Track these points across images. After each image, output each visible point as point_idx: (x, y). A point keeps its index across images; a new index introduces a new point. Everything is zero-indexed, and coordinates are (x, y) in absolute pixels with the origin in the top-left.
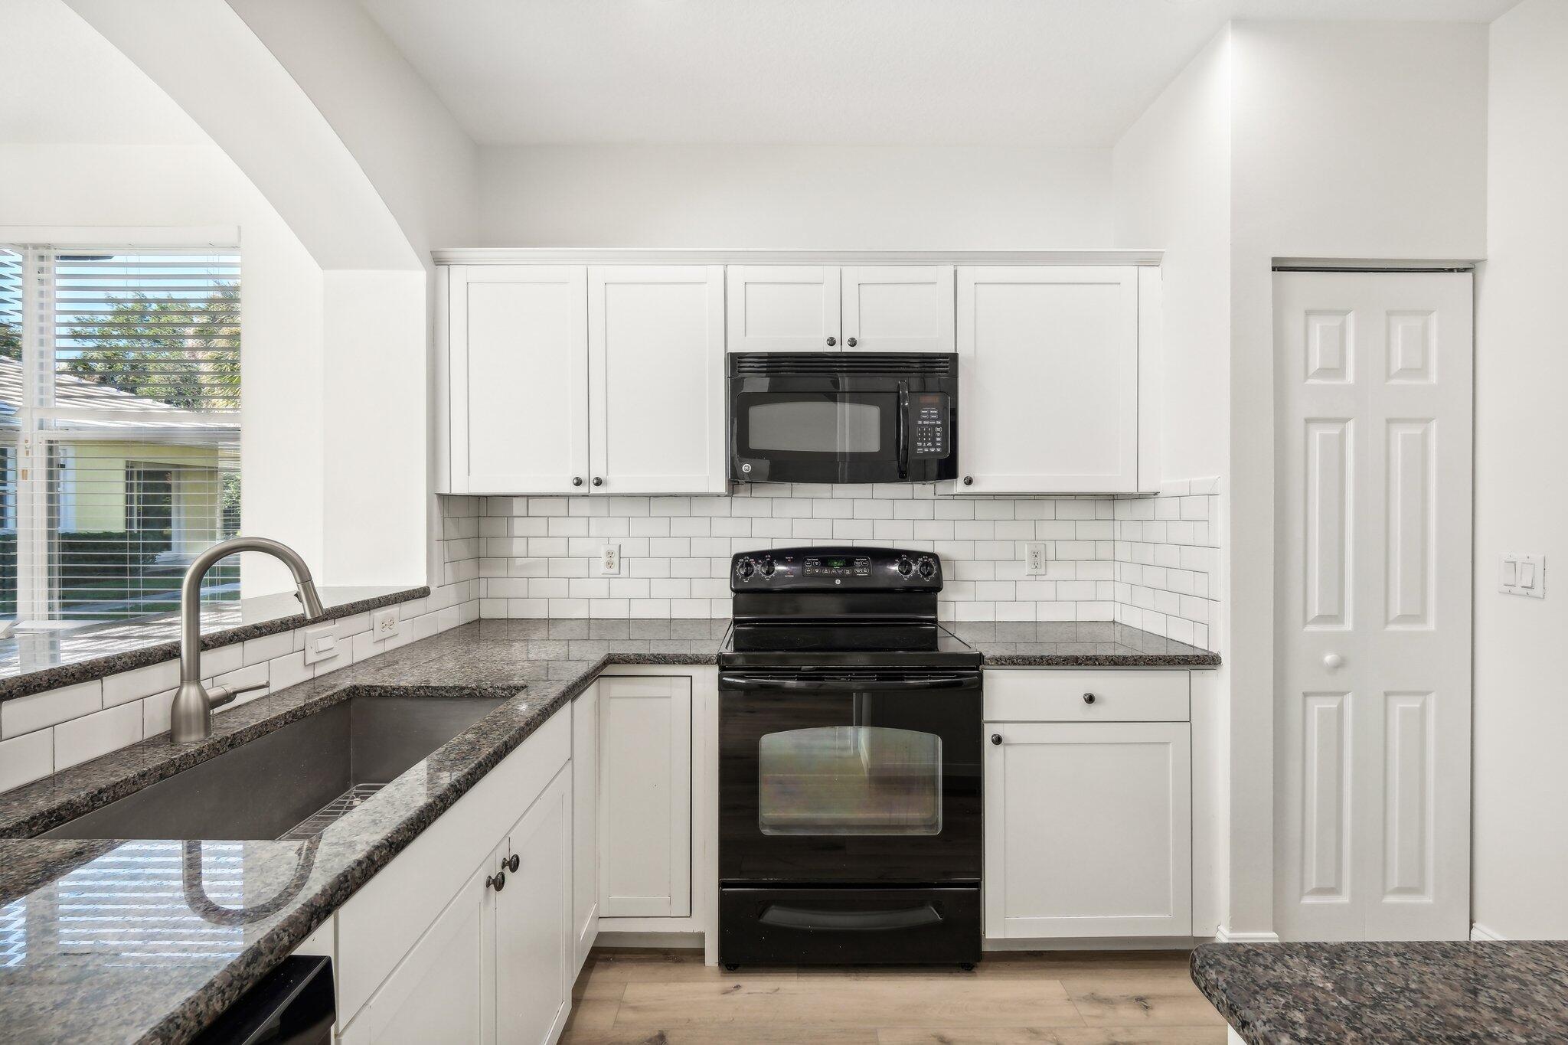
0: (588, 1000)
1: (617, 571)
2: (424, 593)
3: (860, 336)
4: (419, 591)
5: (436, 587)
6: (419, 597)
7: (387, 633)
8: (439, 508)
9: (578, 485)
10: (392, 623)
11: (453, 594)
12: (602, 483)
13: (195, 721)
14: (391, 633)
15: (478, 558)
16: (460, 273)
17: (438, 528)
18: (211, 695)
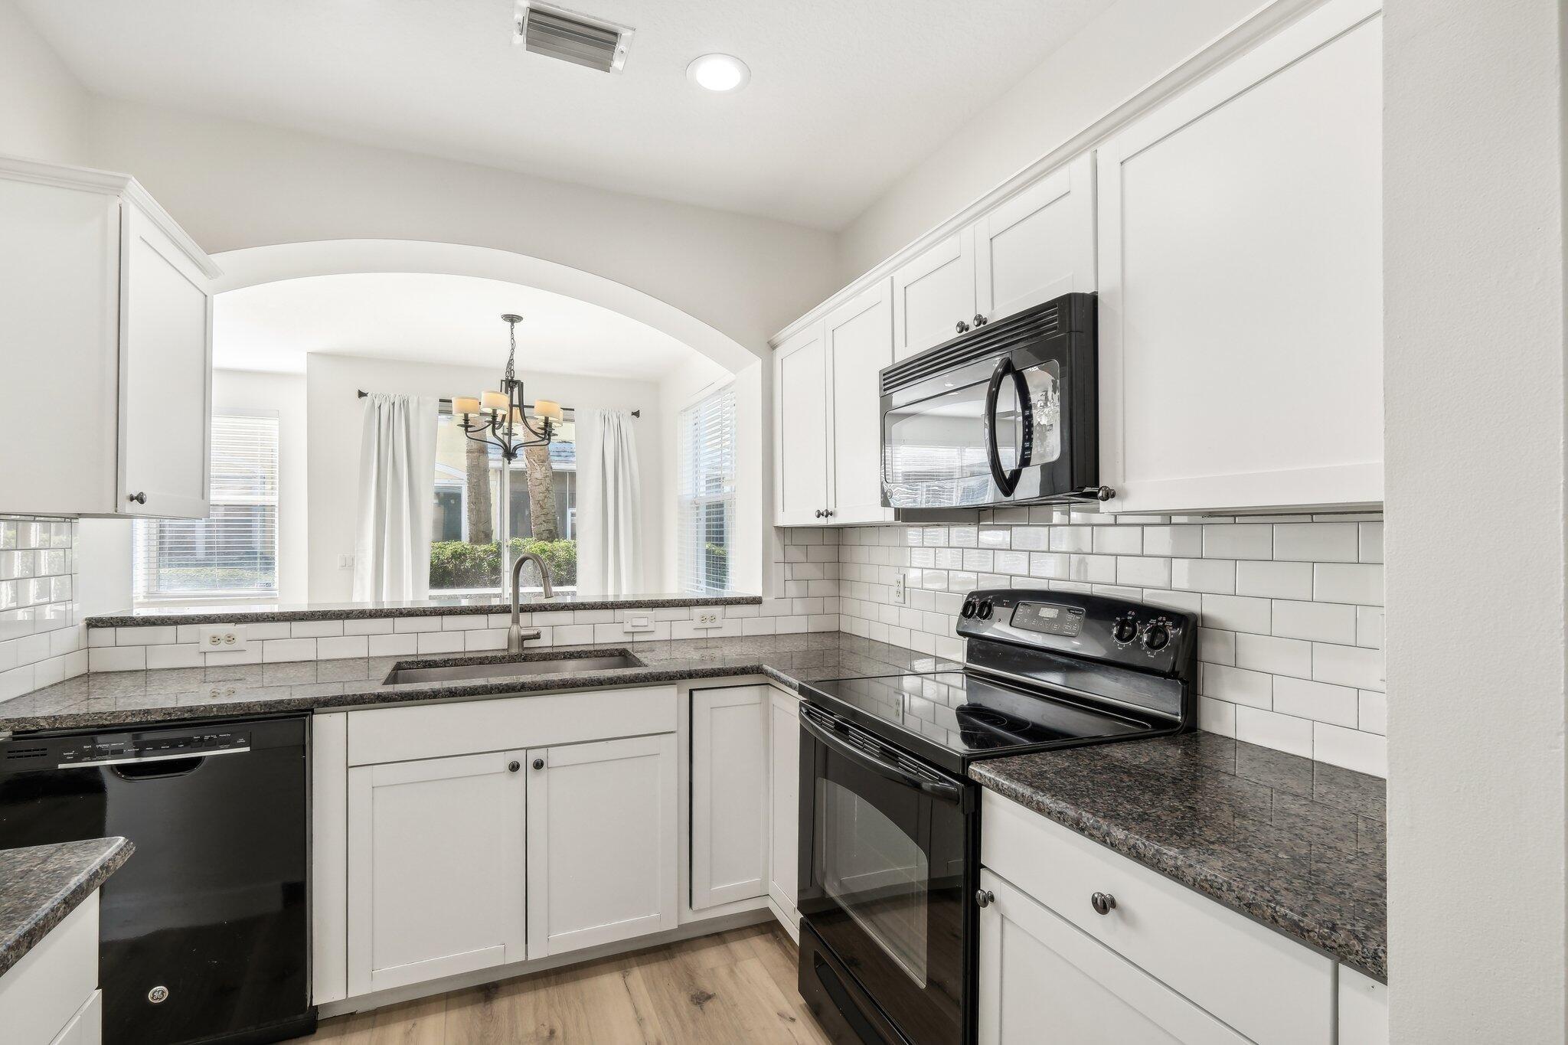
0: (727, 946)
1: (902, 601)
2: (756, 601)
3: (993, 308)
4: (746, 599)
5: (772, 598)
6: (747, 603)
7: (708, 624)
8: (778, 536)
9: (818, 517)
10: (713, 618)
11: (798, 607)
12: (831, 514)
13: (515, 644)
14: (714, 625)
15: (838, 580)
16: (780, 352)
17: (777, 553)
18: (524, 633)
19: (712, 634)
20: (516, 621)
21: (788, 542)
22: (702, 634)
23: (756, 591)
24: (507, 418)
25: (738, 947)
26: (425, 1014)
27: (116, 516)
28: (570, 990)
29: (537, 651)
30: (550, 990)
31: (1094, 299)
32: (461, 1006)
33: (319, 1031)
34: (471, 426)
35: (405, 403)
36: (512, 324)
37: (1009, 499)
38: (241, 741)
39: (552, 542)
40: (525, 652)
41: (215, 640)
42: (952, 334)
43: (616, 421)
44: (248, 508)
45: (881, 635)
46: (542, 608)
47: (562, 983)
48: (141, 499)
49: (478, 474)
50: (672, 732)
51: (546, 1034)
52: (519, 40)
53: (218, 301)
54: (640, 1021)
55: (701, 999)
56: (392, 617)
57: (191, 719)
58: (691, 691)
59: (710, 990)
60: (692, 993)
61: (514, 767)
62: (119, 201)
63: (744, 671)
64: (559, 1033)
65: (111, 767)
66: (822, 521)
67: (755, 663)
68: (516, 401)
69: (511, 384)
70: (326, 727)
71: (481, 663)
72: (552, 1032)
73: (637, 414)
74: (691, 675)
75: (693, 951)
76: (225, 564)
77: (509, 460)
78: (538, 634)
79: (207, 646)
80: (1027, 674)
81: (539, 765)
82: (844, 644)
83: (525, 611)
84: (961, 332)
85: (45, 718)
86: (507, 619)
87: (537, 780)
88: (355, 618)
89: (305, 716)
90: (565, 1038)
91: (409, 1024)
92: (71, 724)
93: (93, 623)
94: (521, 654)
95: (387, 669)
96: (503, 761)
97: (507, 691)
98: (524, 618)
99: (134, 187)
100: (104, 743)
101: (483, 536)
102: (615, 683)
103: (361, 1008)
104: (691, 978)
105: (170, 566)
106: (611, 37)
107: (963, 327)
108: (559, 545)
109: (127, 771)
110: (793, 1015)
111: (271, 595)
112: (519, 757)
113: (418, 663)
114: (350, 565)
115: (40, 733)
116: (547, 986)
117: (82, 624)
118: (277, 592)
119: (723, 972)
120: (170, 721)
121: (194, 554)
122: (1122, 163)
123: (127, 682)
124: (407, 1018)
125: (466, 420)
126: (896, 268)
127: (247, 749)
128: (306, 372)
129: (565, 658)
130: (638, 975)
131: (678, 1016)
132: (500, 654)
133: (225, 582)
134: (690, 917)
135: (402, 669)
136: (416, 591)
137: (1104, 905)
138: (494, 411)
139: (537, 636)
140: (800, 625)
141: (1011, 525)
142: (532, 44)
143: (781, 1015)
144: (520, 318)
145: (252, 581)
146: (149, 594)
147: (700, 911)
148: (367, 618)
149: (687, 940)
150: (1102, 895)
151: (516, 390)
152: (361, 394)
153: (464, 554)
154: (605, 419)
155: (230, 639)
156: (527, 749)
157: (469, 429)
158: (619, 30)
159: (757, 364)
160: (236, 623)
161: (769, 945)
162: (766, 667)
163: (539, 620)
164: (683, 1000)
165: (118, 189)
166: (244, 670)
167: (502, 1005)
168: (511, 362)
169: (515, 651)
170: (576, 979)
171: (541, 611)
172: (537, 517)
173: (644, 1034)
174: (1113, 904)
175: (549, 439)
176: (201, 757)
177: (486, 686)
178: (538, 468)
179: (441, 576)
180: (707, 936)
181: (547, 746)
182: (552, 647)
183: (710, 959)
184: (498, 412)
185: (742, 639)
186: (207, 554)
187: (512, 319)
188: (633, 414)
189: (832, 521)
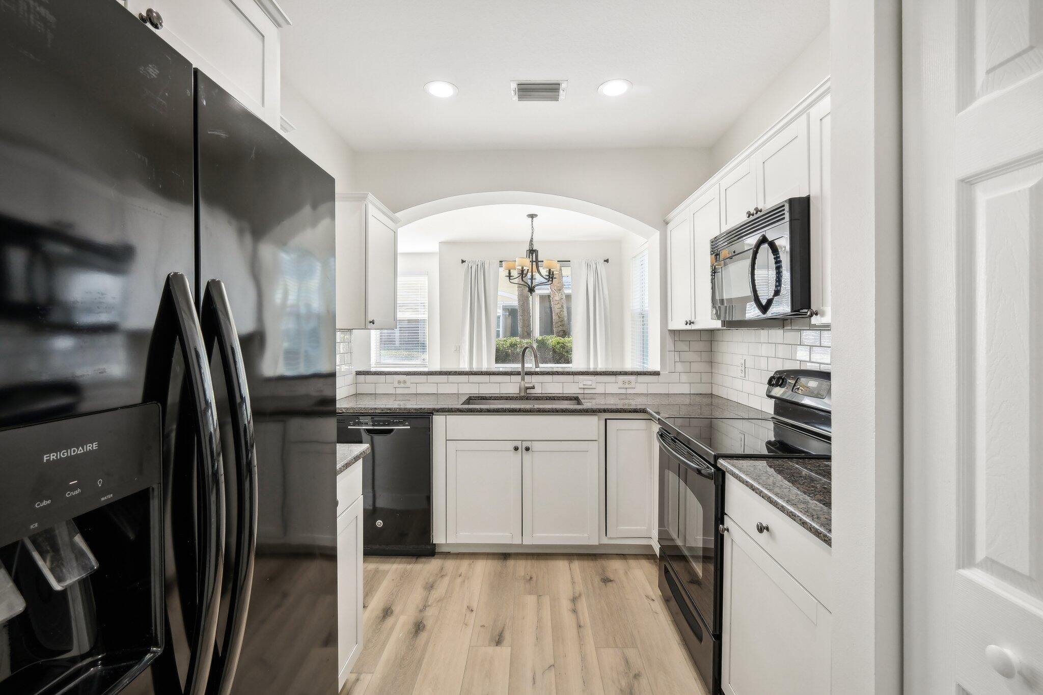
1: (744, 376)
2: (657, 374)
3: (765, 203)
4: (650, 372)
5: (667, 372)
6: (651, 375)
7: (627, 386)
8: (670, 336)
9: (686, 324)
10: (630, 382)
11: (684, 377)
12: (693, 323)
13: (523, 391)
14: (630, 386)
15: (711, 362)
16: (670, 226)
17: (670, 345)
18: (527, 385)
19: (629, 391)
20: (523, 379)
21: (677, 339)
22: (623, 391)
23: (657, 368)
24: (530, 270)
25: (633, 563)
26: (478, 559)
27: (366, 329)
28: (542, 564)
29: (533, 395)
30: (533, 561)
31: (808, 199)
32: (493, 559)
33: (436, 556)
34: (512, 276)
35: (483, 264)
36: (532, 219)
37: (765, 316)
38: (407, 423)
39: (564, 338)
40: (528, 395)
41: (399, 382)
42: (744, 218)
43: (594, 266)
44: (417, 321)
45: (733, 397)
46: (536, 373)
47: (540, 560)
48: (373, 322)
49: (524, 301)
50: (595, 440)
51: (528, 578)
52: (516, 98)
53: (400, 231)
54: (573, 583)
55: (606, 580)
56: (468, 375)
57: (390, 413)
58: (606, 420)
59: (612, 577)
60: (603, 577)
61: (516, 449)
62: (365, 202)
63: (635, 411)
64: (534, 579)
65: (364, 429)
66: (688, 327)
67: (643, 407)
68: (534, 260)
69: (532, 252)
70: (438, 421)
71: (506, 399)
72: (531, 578)
73: (607, 261)
74: (605, 411)
75: (607, 559)
76: (406, 349)
77: (531, 293)
78: (534, 386)
79: (396, 385)
80: (817, 426)
81: (527, 449)
82: (715, 401)
83: (528, 375)
84: (749, 217)
85: (345, 408)
86: (519, 378)
87: (527, 457)
88: (452, 375)
89: (430, 415)
90: (537, 580)
91: (471, 561)
92: (352, 411)
93: (359, 373)
94: (526, 396)
95: (464, 398)
96: (511, 446)
97: (513, 412)
98: (527, 378)
99: (371, 197)
100: (362, 419)
101: (526, 334)
102: (565, 412)
103: (452, 550)
104: (604, 571)
105: (384, 350)
106: (557, 86)
107: (749, 214)
108: (567, 339)
109: (369, 431)
110: (654, 598)
111: (425, 365)
112: (518, 444)
113: (478, 397)
114: (458, 349)
115: (344, 414)
116: (533, 559)
117: (355, 373)
118: (428, 363)
119: (621, 572)
120: (383, 413)
121: (395, 344)
122: (821, 120)
123: (369, 398)
124: (470, 559)
125: (510, 273)
126: (722, 178)
127: (409, 427)
128: (438, 250)
129: (547, 399)
130: (576, 565)
131: (593, 585)
132: (515, 395)
133: (407, 358)
134: (605, 541)
135: (470, 399)
136: (487, 362)
137: (761, 529)
138: (522, 268)
139: (533, 388)
140: (685, 389)
141: (801, 329)
142: (521, 98)
143: (647, 597)
144: (536, 215)
145: (417, 358)
146: (377, 363)
147: (611, 538)
148: (458, 375)
149: (606, 554)
150: (761, 524)
151: (534, 255)
152: (463, 262)
153: (516, 345)
154: (588, 265)
155: (405, 382)
156: (522, 441)
157: (511, 278)
158: (560, 82)
159: (656, 235)
160: (407, 375)
161: (651, 565)
162: (648, 409)
163: (535, 379)
164: (597, 580)
165: (364, 198)
166: (410, 396)
167: (511, 563)
168: (531, 241)
169: (523, 394)
170: (547, 559)
171: (536, 374)
172: (557, 323)
173: (574, 588)
174: (767, 529)
175: (552, 281)
176: (393, 429)
177: (503, 408)
178: (557, 294)
179: (502, 356)
180: (617, 554)
181: (531, 441)
182: (542, 394)
183: (616, 566)
184: (524, 268)
185: (647, 395)
186: (400, 344)
187: (532, 216)
188: (605, 261)
189: (693, 327)
